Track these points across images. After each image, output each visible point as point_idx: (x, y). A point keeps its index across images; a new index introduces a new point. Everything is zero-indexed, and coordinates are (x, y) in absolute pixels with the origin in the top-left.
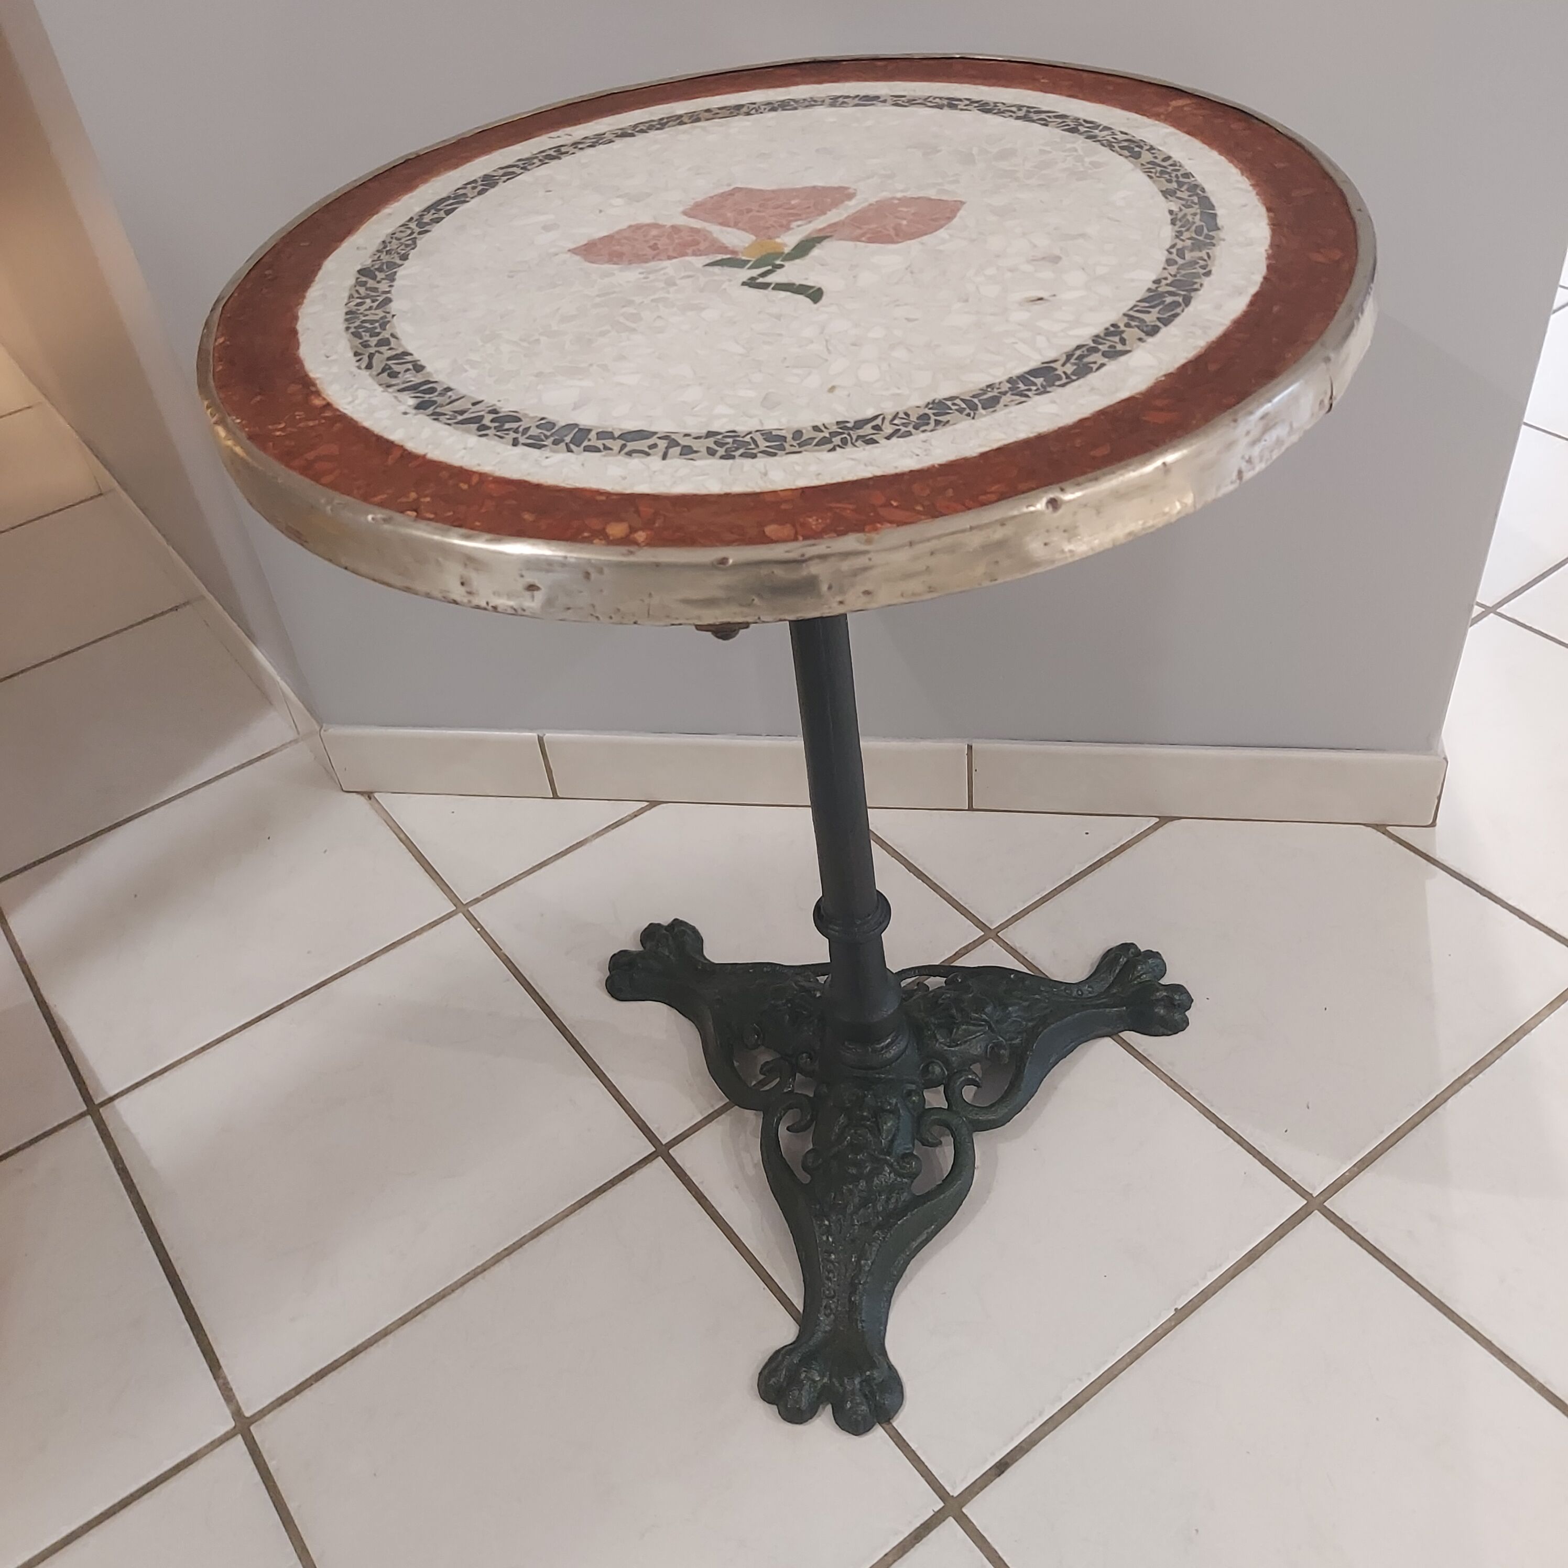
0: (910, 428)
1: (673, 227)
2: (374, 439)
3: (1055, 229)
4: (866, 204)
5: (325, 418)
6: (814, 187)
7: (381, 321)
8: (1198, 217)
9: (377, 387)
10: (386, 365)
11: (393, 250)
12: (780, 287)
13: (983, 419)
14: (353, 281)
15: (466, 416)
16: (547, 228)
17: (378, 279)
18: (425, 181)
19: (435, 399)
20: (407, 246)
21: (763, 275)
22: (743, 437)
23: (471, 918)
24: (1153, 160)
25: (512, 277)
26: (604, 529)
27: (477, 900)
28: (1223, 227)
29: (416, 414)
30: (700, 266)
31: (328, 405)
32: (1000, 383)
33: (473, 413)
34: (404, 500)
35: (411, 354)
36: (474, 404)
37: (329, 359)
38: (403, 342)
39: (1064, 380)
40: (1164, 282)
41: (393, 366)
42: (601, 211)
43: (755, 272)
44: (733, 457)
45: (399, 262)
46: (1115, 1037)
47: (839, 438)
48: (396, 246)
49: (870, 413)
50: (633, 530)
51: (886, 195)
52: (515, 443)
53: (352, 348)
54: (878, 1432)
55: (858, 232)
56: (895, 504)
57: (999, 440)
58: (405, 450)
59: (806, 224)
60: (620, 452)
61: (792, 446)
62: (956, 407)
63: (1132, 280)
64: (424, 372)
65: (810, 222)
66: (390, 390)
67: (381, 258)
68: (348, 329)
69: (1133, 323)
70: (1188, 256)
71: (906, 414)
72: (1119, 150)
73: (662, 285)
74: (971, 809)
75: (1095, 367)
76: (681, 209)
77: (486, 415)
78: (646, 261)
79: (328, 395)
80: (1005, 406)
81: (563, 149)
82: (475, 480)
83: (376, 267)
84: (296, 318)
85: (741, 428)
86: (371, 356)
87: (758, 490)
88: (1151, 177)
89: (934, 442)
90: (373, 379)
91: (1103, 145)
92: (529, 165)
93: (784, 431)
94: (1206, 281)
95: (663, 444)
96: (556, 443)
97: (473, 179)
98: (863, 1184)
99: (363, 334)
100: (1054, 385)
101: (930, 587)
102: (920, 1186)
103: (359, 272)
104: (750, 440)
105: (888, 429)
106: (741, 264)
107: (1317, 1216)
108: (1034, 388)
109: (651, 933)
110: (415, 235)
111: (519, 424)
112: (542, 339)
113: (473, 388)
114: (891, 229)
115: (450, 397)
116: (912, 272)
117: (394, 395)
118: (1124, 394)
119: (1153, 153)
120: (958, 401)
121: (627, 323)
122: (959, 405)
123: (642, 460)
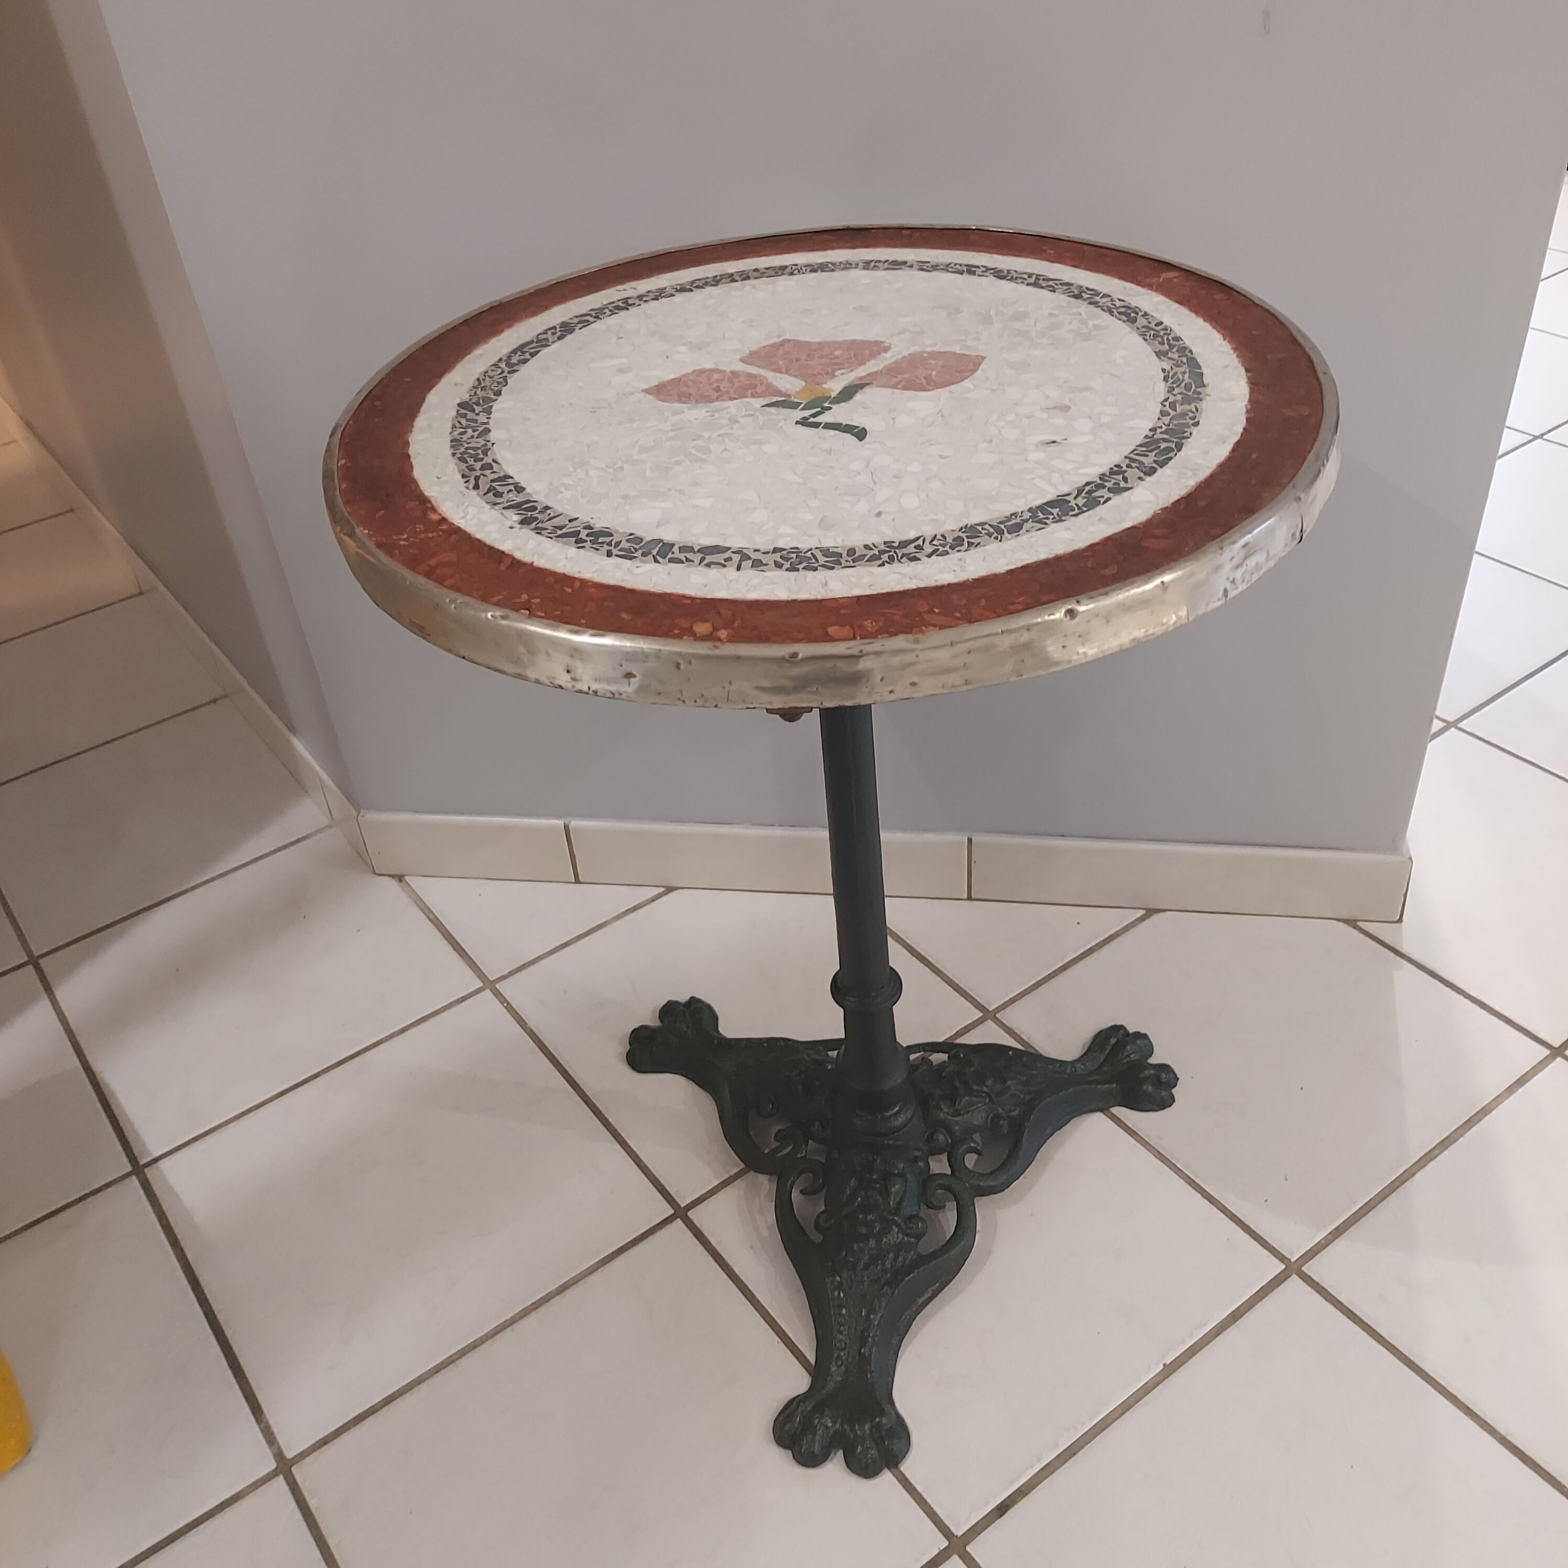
0: (947, 548)
1: (733, 372)
2: (486, 549)
3: (1065, 382)
4: (900, 357)
5: (443, 531)
6: (854, 341)
7: (483, 449)
8: (1187, 376)
9: (484, 504)
10: (491, 486)
11: (487, 386)
12: (828, 426)
13: (1009, 542)
14: (454, 413)
15: (564, 531)
16: (621, 371)
17: (477, 411)
18: (510, 326)
19: (536, 515)
20: (498, 383)
21: (815, 415)
22: (804, 553)
23: (498, 995)
24: (1147, 324)
25: (594, 412)
26: (691, 627)
27: (503, 978)
28: (1208, 385)
29: (521, 529)
30: (759, 406)
31: (444, 520)
32: (1022, 512)
33: (570, 528)
34: (517, 601)
35: (512, 478)
36: (570, 521)
37: (441, 480)
38: (504, 467)
39: (1076, 511)
40: (1159, 430)
41: (497, 487)
42: (667, 357)
43: (807, 413)
44: (798, 570)
45: (494, 397)
46: (1106, 1112)
47: (887, 555)
48: (490, 383)
49: (912, 535)
50: (715, 629)
51: (915, 349)
52: (609, 554)
53: (459, 471)
54: (887, 1476)
55: (894, 380)
56: (937, 611)
57: (1024, 560)
58: (514, 559)
59: (848, 372)
60: (700, 564)
61: (847, 561)
62: (986, 531)
63: (1132, 428)
64: (525, 492)
65: (852, 371)
66: (497, 507)
67: (478, 393)
68: (454, 454)
69: (1134, 465)
70: (1179, 409)
71: (943, 536)
72: (1117, 315)
73: (726, 422)
74: (969, 898)
75: (1102, 500)
76: (739, 356)
77: (582, 530)
78: (711, 401)
79: (442, 511)
80: (1027, 531)
81: (630, 301)
82: (577, 584)
83: (474, 401)
84: (407, 444)
85: (803, 546)
86: (477, 478)
87: (820, 597)
88: (1146, 340)
89: (967, 560)
90: (481, 498)
91: (1103, 310)
92: (601, 315)
93: (839, 549)
94: (1195, 430)
95: (736, 558)
96: (644, 555)
97: (551, 325)
98: (872, 1243)
99: (468, 459)
100: (1068, 515)
101: (966, 681)
102: (926, 1246)
103: (459, 405)
104: (811, 556)
105: (928, 549)
106: (794, 406)
107: (1295, 1280)
108: (1051, 517)
109: (669, 1010)
110: (505, 374)
111: (611, 538)
112: (625, 466)
113: (569, 508)
114: (922, 378)
115: (549, 514)
116: (942, 416)
117: (500, 511)
118: (1128, 524)
119: (1147, 319)
120: (987, 527)
121: (699, 454)
122: (988, 530)
123: (720, 570)
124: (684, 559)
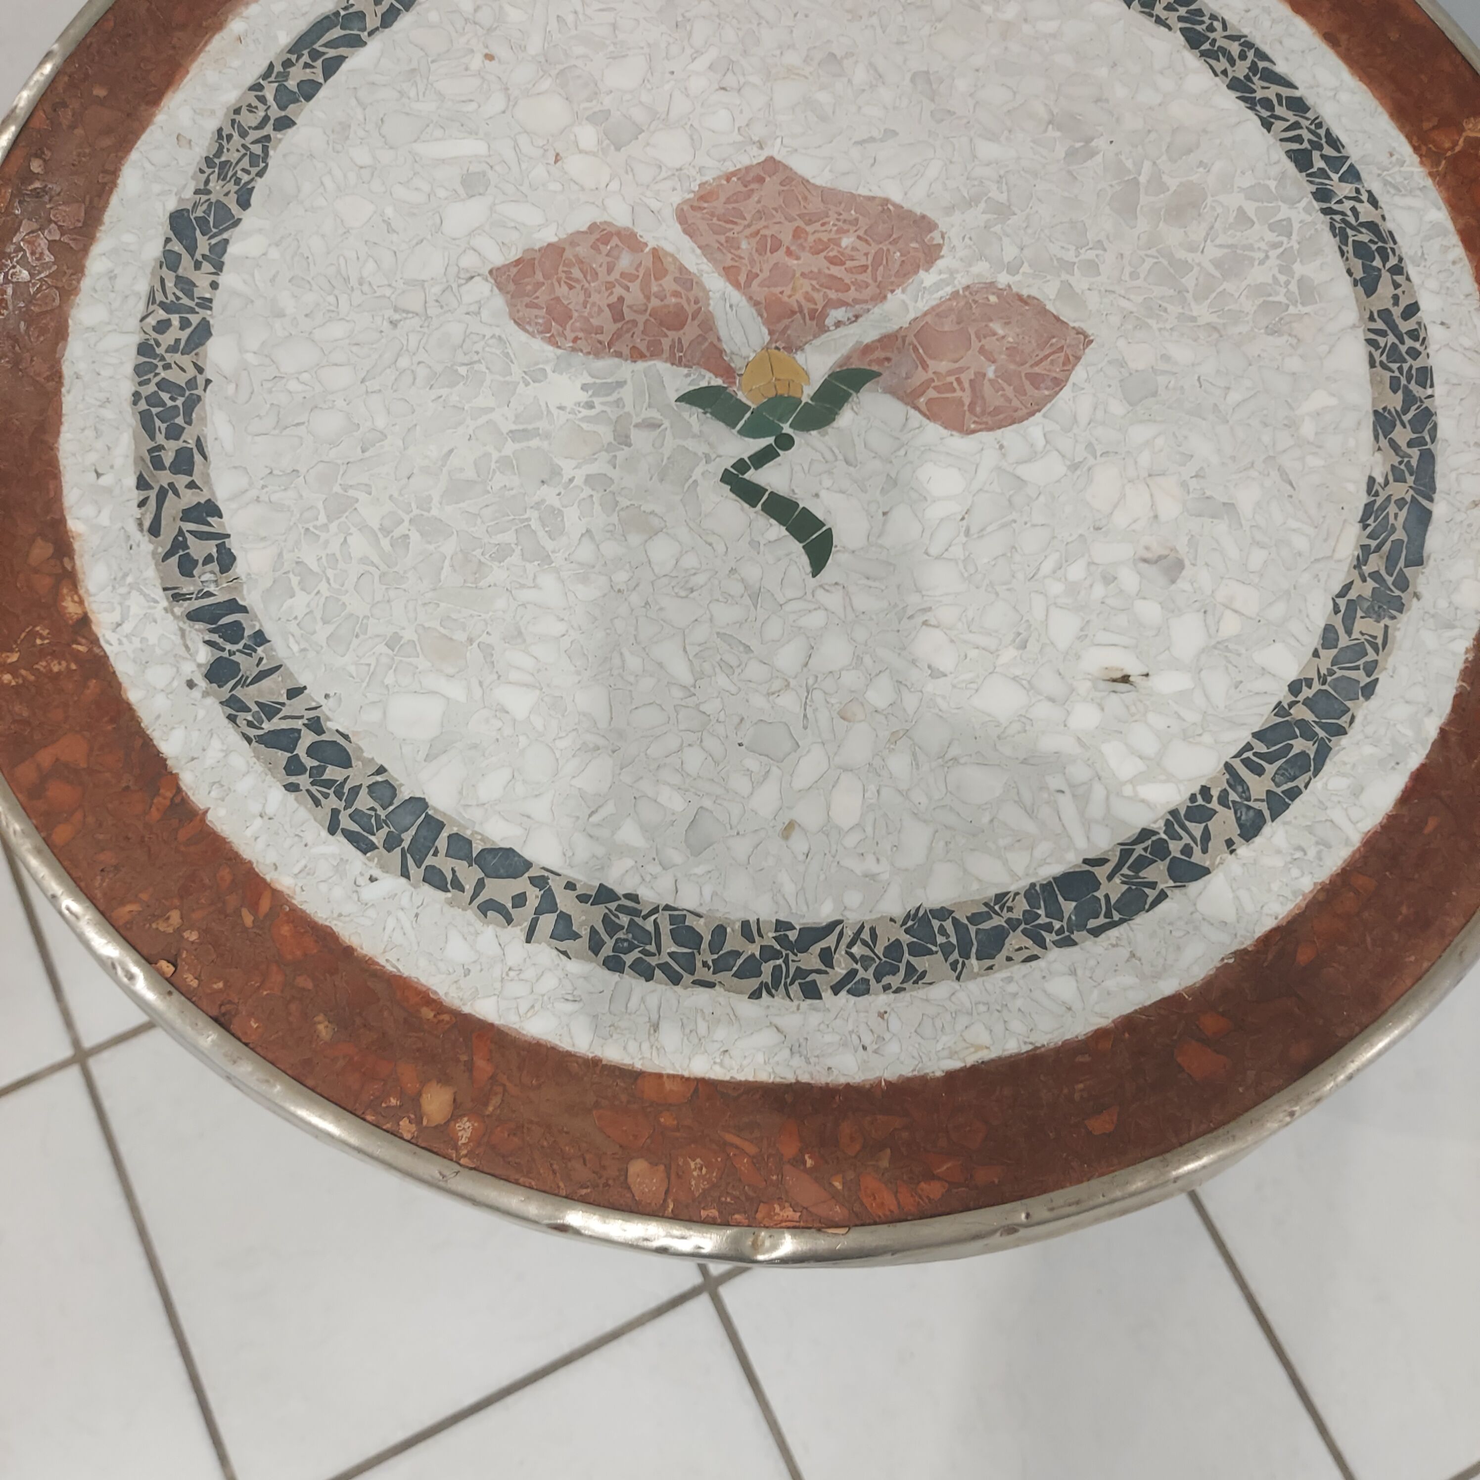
0: (869, 975)
1: (655, 252)
2: (138, 743)
3: (1198, 475)
4: (949, 290)
5: (76, 657)
7: (188, 394)
9: (159, 594)
10: (180, 532)
11: (230, 165)
12: (773, 505)
13: (971, 986)
14: (159, 250)
15: (275, 723)
16: (469, 184)
17: (198, 254)
19: (238, 658)
20: (252, 159)
22: (644, 917)
24: (1390, 305)
25: (396, 326)
26: (420, 1094)
28: (1428, 560)
29: (205, 694)
30: (673, 397)
31: (85, 621)
32: (1017, 894)
33: (285, 718)
34: (161, 929)
35: (219, 515)
36: (291, 693)
37: (100, 481)
38: (212, 472)
39: (1102, 920)
40: (1307, 693)
41: (189, 539)
42: (557, 159)
43: (748, 449)
44: (622, 968)
45: (235, 210)
47: (772, 963)
48: (237, 156)
49: (824, 914)
50: (457, 1111)
51: (980, 270)
52: (334, 824)
53: (136, 459)
55: (919, 376)
56: (809, 1163)
57: (978, 1048)
58: (179, 791)
59: (850, 321)
60: (470, 903)
61: (705, 964)
62: (943, 940)
63: (1264, 671)
64: (232, 571)
65: (857, 317)
66: (178, 610)
67: (211, 184)
68: (137, 396)
69: (1232, 796)
70: (1358, 626)
71: (873, 931)
72: (1350, 253)
73: (610, 435)
75: (1152, 894)
76: (678, 197)
77: (304, 732)
78: (599, 351)
79: (87, 591)
80: (1009, 959)
82: (265, 905)
83: (199, 213)
84: (64, 334)
85: (649, 896)
86: (162, 496)
87: (638, 1065)
88: (1372, 364)
89: (893, 1021)
90: (157, 566)
93: (702, 921)
94: (1362, 710)
95: (534, 896)
96: (391, 843)
99: (158, 423)
100: (1084, 927)
103: (171, 221)
104: (652, 929)
105: (841, 967)
106: (733, 413)
108: (1057, 925)
110: (268, 129)
111: (345, 772)
112: (415, 536)
113: (295, 648)
114: (966, 385)
115: (261, 659)
116: (967, 533)
117: (181, 624)
118: (1168, 987)
119: (1397, 286)
120: (948, 925)
121: (541, 534)
122: (948, 936)
123: (498, 929)
124: (449, 877)
